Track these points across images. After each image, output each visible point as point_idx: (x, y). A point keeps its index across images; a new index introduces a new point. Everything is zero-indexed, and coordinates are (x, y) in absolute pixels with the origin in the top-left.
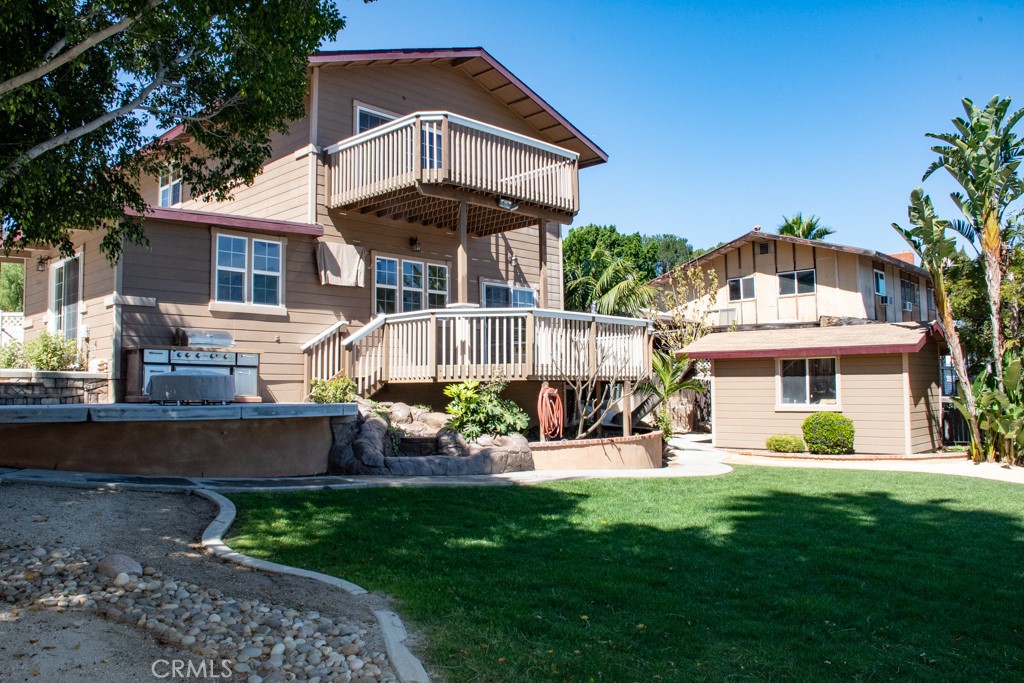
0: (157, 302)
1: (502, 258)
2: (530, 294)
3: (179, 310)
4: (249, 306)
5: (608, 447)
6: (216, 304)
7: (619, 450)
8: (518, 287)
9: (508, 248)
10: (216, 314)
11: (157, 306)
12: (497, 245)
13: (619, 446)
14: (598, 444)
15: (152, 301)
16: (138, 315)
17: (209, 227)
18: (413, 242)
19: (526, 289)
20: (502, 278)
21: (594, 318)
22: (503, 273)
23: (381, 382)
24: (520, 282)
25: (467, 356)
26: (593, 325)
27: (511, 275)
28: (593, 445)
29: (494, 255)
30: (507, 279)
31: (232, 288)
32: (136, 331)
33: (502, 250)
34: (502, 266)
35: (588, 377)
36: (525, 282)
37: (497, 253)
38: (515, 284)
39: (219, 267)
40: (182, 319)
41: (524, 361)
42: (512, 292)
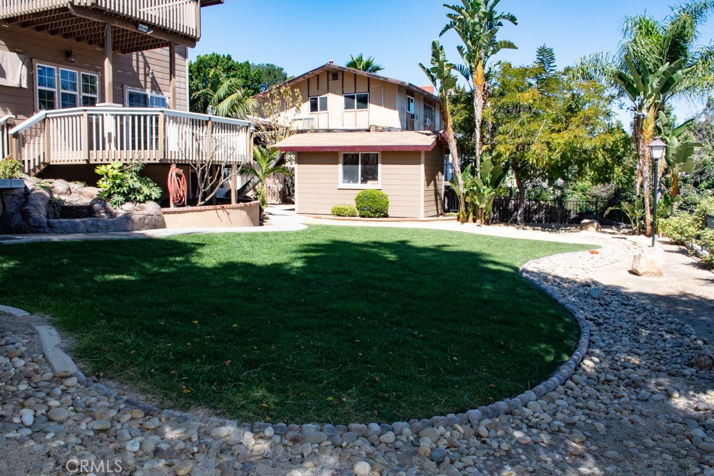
1: (141, 71)
2: (164, 100)
5: (220, 212)
7: (228, 214)
8: (154, 94)
9: (146, 64)
12: (138, 61)
13: (228, 211)
14: (213, 210)
18: (68, 54)
19: (160, 96)
20: (141, 87)
21: (210, 118)
22: (143, 83)
23: (44, 163)
24: (156, 90)
25: (113, 144)
26: (210, 123)
27: (149, 85)
28: (209, 210)
29: (135, 69)
30: (146, 88)
33: (141, 65)
34: (141, 77)
35: (205, 161)
36: (160, 91)
37: (138, 67)
38: (151, 92)
41: (157, 148)
42: (149, 97)
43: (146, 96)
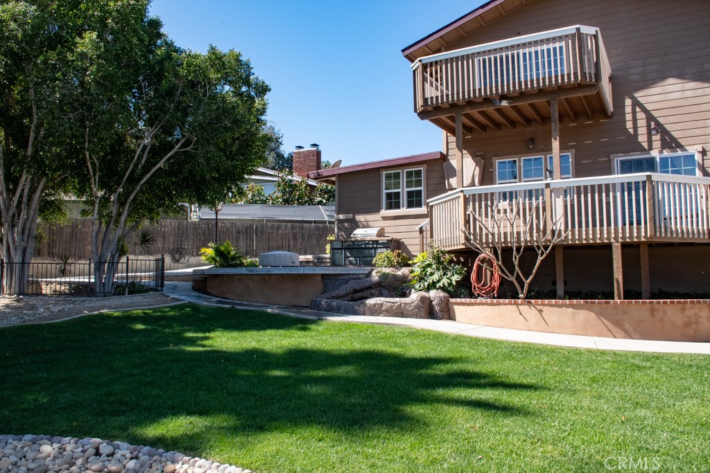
0: (354, 216)
1: (642, 131)
2: (688, 157)
3: (365, 219)
4: (404, 211)
6: (385, 212)
8: (666, 153)
9: (651, 120)
10: (385, 218)
11: (354, 218)
12: (635, 120)
15: (351, 215)
16: (346, 224)
17: (379, 169)
18: (530, 141)
20: (642, 150)
22: (645, 145)
24: (671, 148)
27: (657, 143)
29: (631, 131)
30: (651, 148)
31: (393, 202)
32: (345, 232)
33: (642, 123)
34: (643, 139)
36: (680, 147)
37: (635, 127)
38: (661, 152)
39: (385, 191)
40: (367, 224)
42: (658, 160)
43: (653, 159)
